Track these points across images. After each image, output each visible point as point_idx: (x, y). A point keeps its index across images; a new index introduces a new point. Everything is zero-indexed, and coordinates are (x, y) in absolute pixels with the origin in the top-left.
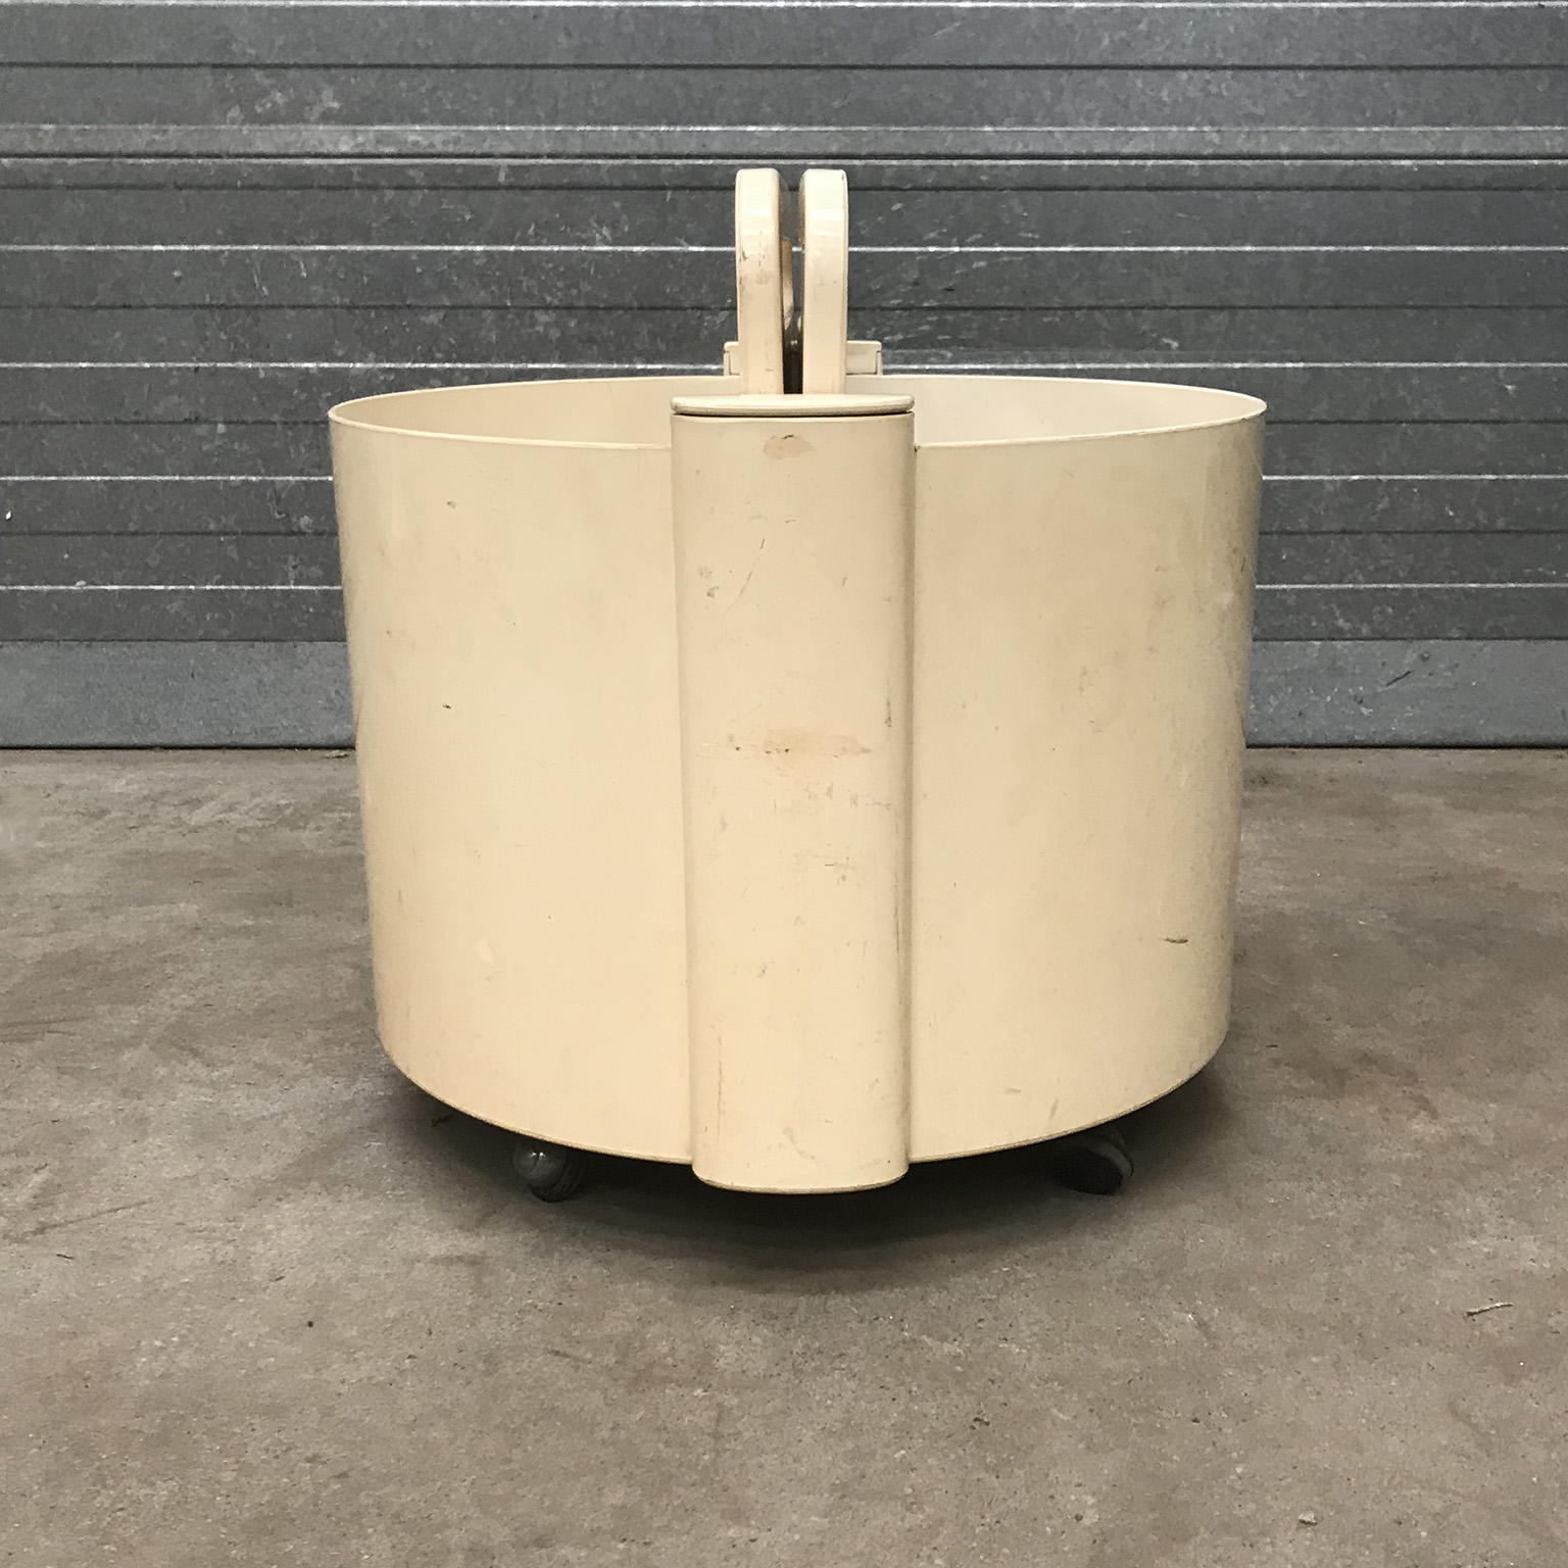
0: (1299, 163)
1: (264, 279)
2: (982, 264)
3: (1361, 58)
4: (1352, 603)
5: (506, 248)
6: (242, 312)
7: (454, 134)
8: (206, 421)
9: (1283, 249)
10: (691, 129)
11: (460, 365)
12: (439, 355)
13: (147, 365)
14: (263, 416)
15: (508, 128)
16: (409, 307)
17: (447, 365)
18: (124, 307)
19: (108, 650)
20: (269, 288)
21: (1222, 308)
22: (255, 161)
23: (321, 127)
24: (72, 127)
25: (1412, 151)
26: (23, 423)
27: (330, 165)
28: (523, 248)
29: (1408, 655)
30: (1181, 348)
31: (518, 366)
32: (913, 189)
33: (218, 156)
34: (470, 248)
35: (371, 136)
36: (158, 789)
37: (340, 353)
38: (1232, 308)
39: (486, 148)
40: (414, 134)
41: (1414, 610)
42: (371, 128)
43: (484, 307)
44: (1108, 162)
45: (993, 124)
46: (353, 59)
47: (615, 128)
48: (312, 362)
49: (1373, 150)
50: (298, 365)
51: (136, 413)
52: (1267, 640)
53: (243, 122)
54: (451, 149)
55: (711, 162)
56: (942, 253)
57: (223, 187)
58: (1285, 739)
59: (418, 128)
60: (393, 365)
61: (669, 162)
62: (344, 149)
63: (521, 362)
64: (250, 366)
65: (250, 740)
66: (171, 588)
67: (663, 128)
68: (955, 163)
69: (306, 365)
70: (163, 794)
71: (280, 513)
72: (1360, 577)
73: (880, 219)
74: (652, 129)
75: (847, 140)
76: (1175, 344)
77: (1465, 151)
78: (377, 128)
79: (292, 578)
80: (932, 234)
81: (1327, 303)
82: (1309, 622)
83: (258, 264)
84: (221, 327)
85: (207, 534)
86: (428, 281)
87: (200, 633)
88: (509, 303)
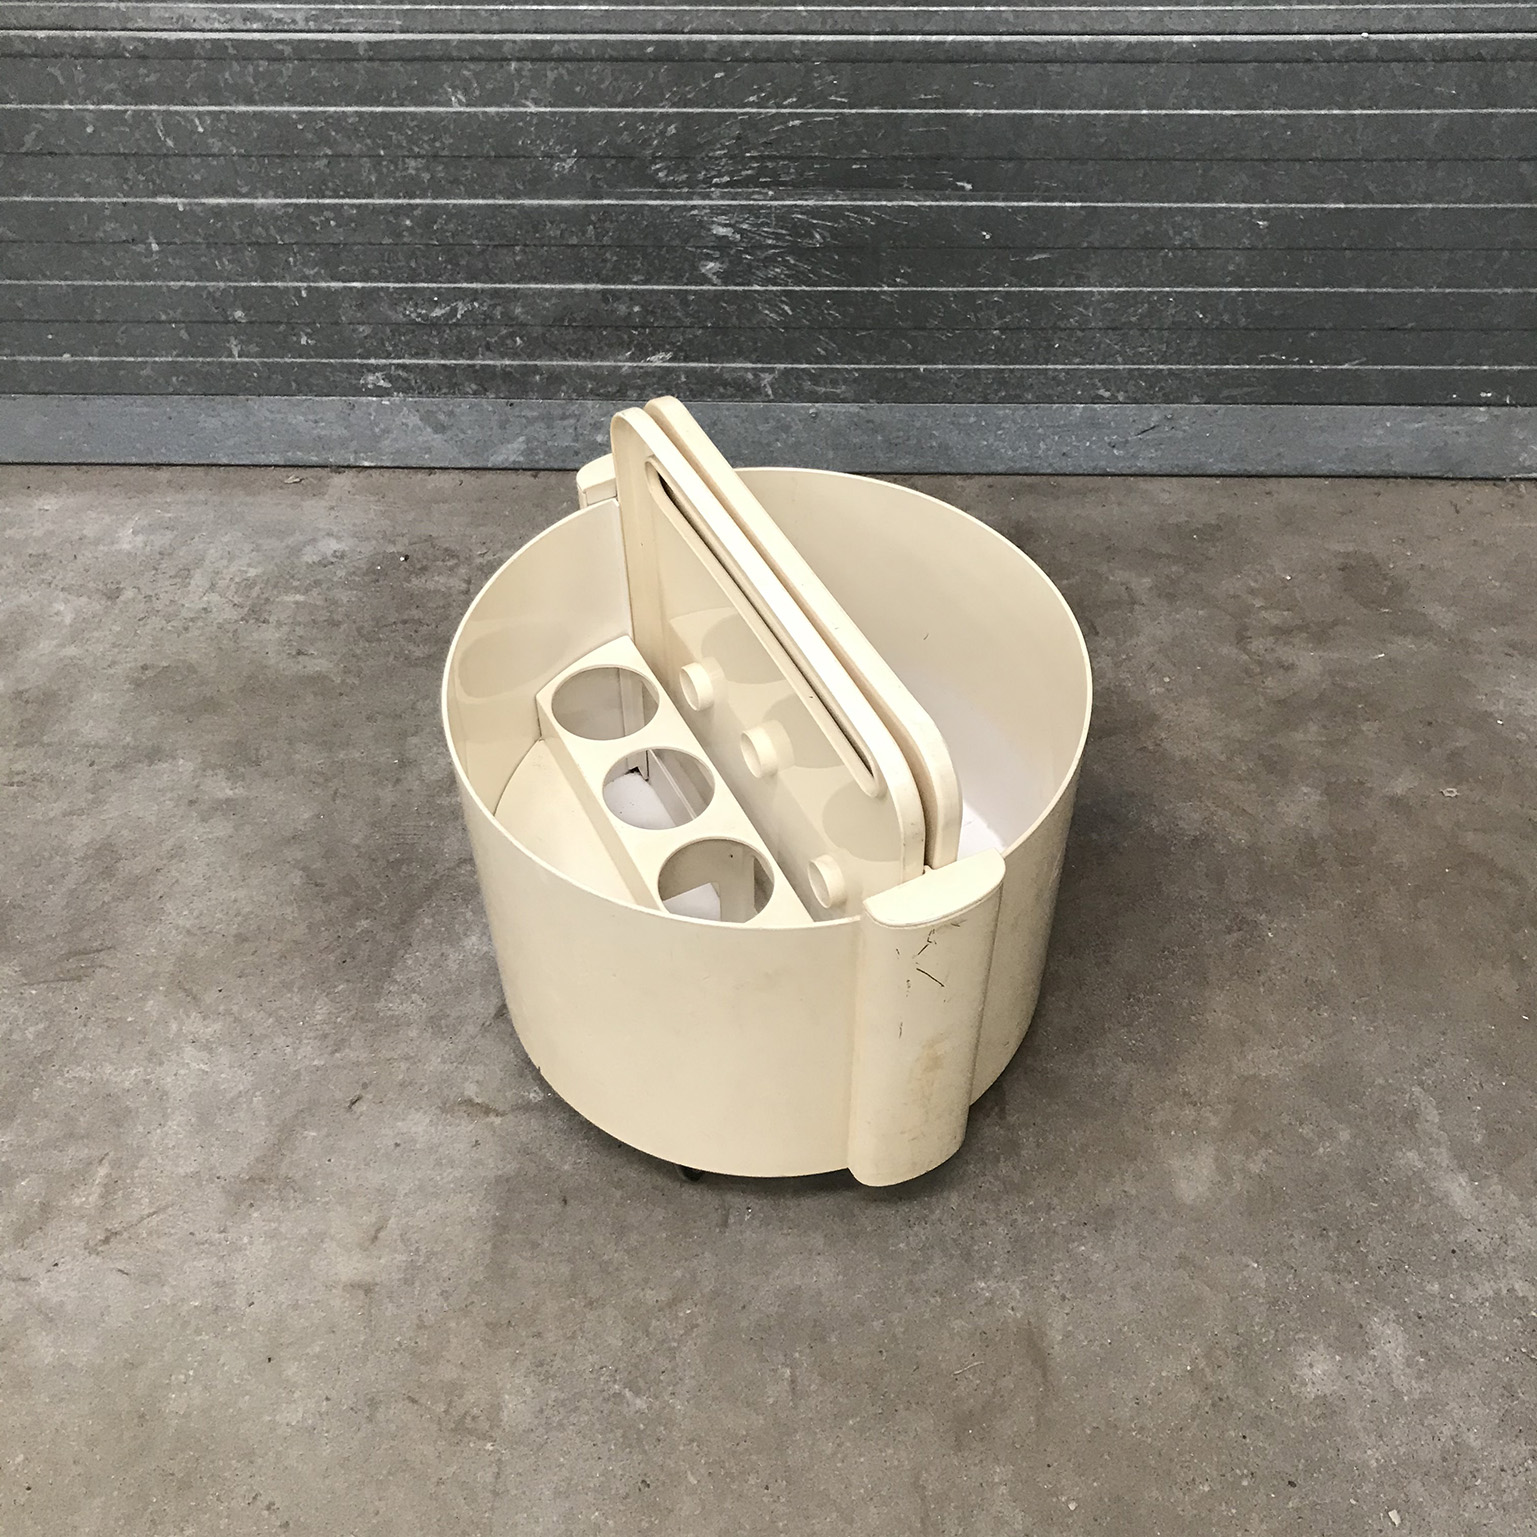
1: (167, 135)
2: (797, 122)
4: (1107, 379)
6: (154, 159)
7: (314, 13)
8: (143, 242)
9: (1067, 112)
11: (348, 201)
12: (329, 194)
13: (82, 200)
16: (297, 155)
19: (100, 402)
20: (175, 140)
21: (1010, 159)
28: (389, 111)
29: (1157, 413)
30: (975, 189)
32: (732, 61)
33: (104, 29)
34: (342, 109)
35: (238, 14)
37: (245, 190)
38: (1020, 159)
41: (1163, 384)
43: (361, 156)
45: (804, 5)
47: (458, 7)
48: (222, 198)
49: (1155, 30)
51: (80, 236)
54: (313, 25)
55: (549, 37)
56: (761, 113)
57: (113, 57)
59: (279, 6)
61: (510, 36)
62: (216, 24)
64: (169, 200)
66: (140, 359)
67: (501, 7)
68: (770, 37)
69: (216, 201)
71: (216, 308)
72: (1120, 359)
73: (704, 85)
74: (492, 8)
76: (969, 187)
78: (242, 6)
79: (236, 353)
80: (751, 99)
81: (1105, 156)
82: (1075, 391)
83: (159, 120)
84: (139, 171)
85: (160, 322)
86: (310, 136)
87: (171, 390)
88: (382, 153)
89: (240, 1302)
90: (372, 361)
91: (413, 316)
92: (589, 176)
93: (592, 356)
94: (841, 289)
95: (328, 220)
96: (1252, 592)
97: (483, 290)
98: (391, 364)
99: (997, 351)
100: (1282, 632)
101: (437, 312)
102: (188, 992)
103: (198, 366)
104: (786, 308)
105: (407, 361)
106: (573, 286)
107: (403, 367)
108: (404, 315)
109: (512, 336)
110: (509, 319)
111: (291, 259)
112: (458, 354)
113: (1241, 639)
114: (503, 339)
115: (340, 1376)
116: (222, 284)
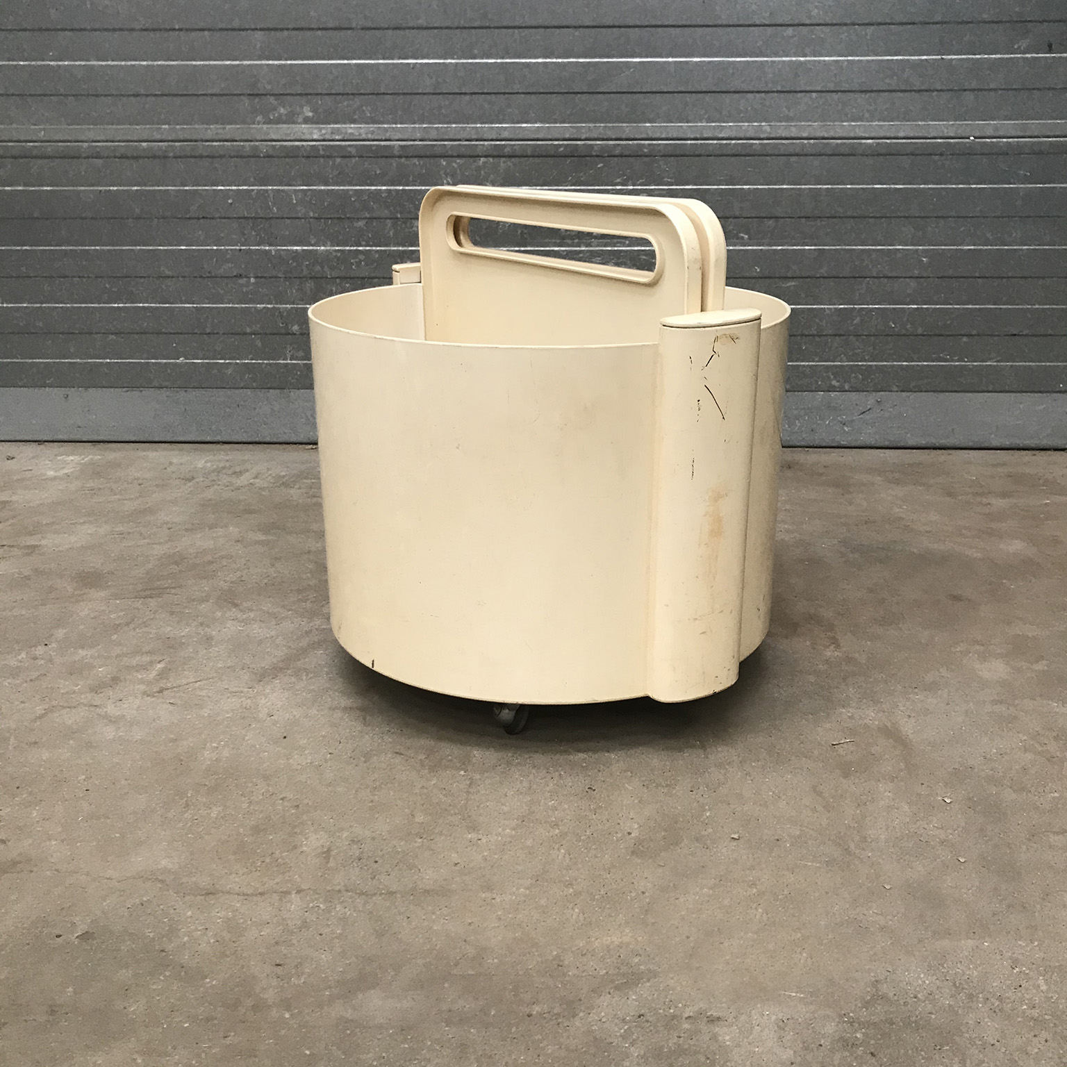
0: (812, 141)
1: (274, 204)
3: (846, 86)
4: (838, 372)
5: (398, 188)
6: (263, 221)
7: (372, 129)
8: (246, 277)
9: (803, 187)
10: (493, 125)
11: (374, 248)
12: (364, 243)
13: (215, 248)
14: (274, 273)
15: (399, 126)
16: (348, 218)
17: (368, 248)
18: (203, 218)
20: (277, 208)
21: (771, 218)
22: (269, 143)
23: (303, 126)
24: (178, 127)
25: (873, 135)
26: (153, 277)
27: (308, 145)
28: (407, 188)
29: (871, 399)
30: (750, 238)
31: (403, 249)
32: (608, 156)
33: (251, 141)
34: (379, 188)
35: (329, 131)
36: (221, 465)
37: (313, 241)
38: (777, 218)
39: (388, 135)
40: (351, 128)
41: (873, 376)
42: (329, 126)
43: (386, 218)
44: (711, 142)
45: (650, 123)
46: (320, 91)
47: (454, 126)
48: (299, 246)
49: (852, 135)
50: (292, 248)
51: (209, 272)
52: (795, 391)
53: (264, 123)
54: (370, 136)
55: (503, 143)
56: (624, 189)
57: (253, 157)
58: (803, 443)
59: (352, 126)
60: (340, 248)
61: (482, 143)
62: (315, 137)
63: (406, 246)
64: (267, 248)
65: (268, 439)
66: (227, 361)
67: (478, 125)
68: (630, 142)
69: (295, 248)
70: (224, 468)
71: (283, 324)
72: (845, 358)
73: (591, 172)
74: (473, 126)
75: (575, 131)
76: (746, 236)
77: (901, 134)
78: (332, 126)
79: (289, 357)
80: (618, 180)
81: (827, 215)
82: (817, 382)
83: (272, 196)
84: (253, 228)
85: (245, 334)
86: (357, 205)
87: (242, 385)
88: (399, 216)
92: (519, 232)
95: (361, 261)
103: (264, 366)
111: (334, 289)
116: (288, 306)
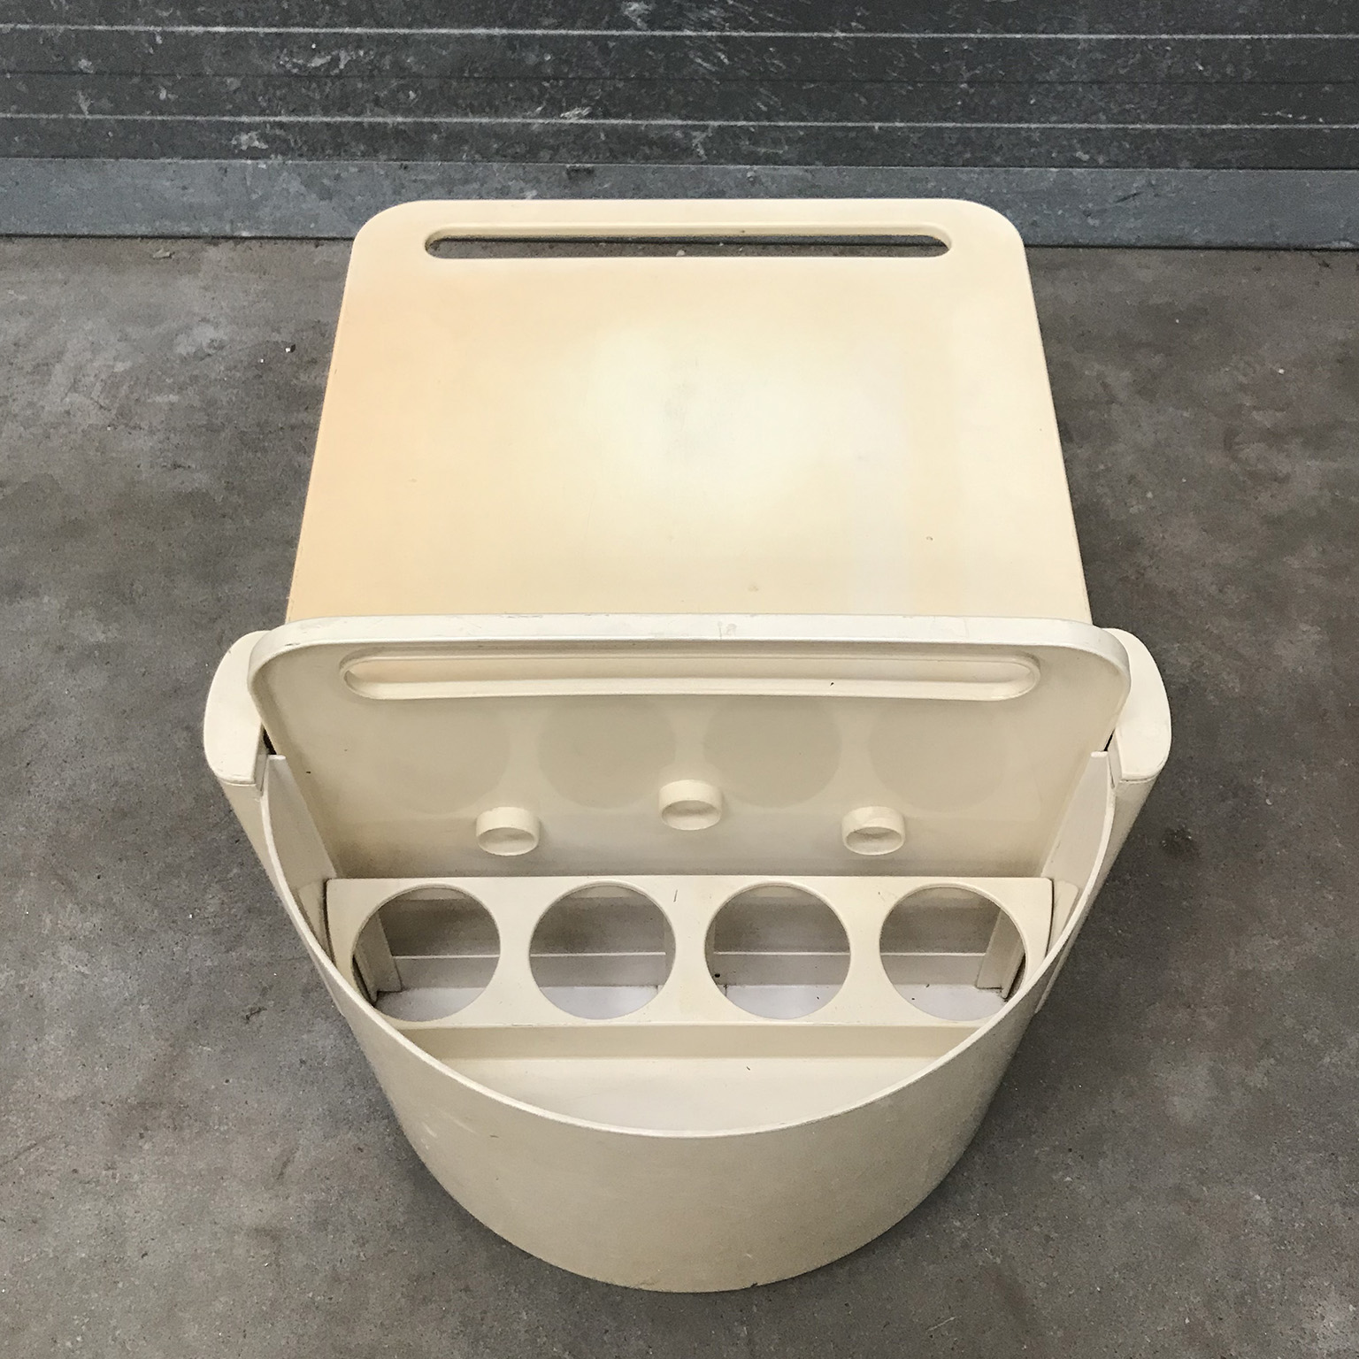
4: (1086, 139)
29: (1140, 180)
41: (1149, 145)
71: (57, 57)
72: (1103, 118)
79: (85, 108)
82: (1050, 154)
87: (14, 152)
89: (131, 1252)
90: (245, 119)
91: (289, 66)
93: (496, 112)
94: (787, 34)
96: (1242, 388)
97: (369, 36)
98: (265, 123)
99: (963, 107)
100: (1274, 437)
101: (317, 62)
102: (62, 880)
103: (42, 123)
104: (723, 57)
105: (284, 119)
106: (473, 31)
107: (281, 125)
108: (279, 66)
109: (404, 89)
110: (400, 69)
112: (343, 110)
113: (1229, 442)
114: (394, 93)
115: (247, 1341)
116: (61, 28)
